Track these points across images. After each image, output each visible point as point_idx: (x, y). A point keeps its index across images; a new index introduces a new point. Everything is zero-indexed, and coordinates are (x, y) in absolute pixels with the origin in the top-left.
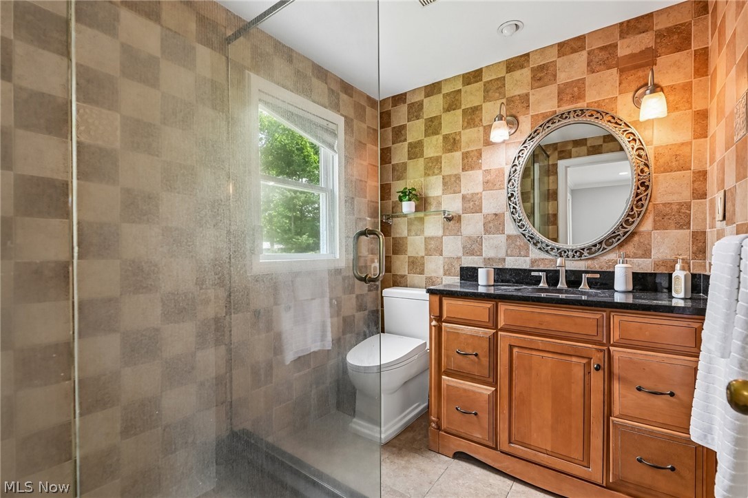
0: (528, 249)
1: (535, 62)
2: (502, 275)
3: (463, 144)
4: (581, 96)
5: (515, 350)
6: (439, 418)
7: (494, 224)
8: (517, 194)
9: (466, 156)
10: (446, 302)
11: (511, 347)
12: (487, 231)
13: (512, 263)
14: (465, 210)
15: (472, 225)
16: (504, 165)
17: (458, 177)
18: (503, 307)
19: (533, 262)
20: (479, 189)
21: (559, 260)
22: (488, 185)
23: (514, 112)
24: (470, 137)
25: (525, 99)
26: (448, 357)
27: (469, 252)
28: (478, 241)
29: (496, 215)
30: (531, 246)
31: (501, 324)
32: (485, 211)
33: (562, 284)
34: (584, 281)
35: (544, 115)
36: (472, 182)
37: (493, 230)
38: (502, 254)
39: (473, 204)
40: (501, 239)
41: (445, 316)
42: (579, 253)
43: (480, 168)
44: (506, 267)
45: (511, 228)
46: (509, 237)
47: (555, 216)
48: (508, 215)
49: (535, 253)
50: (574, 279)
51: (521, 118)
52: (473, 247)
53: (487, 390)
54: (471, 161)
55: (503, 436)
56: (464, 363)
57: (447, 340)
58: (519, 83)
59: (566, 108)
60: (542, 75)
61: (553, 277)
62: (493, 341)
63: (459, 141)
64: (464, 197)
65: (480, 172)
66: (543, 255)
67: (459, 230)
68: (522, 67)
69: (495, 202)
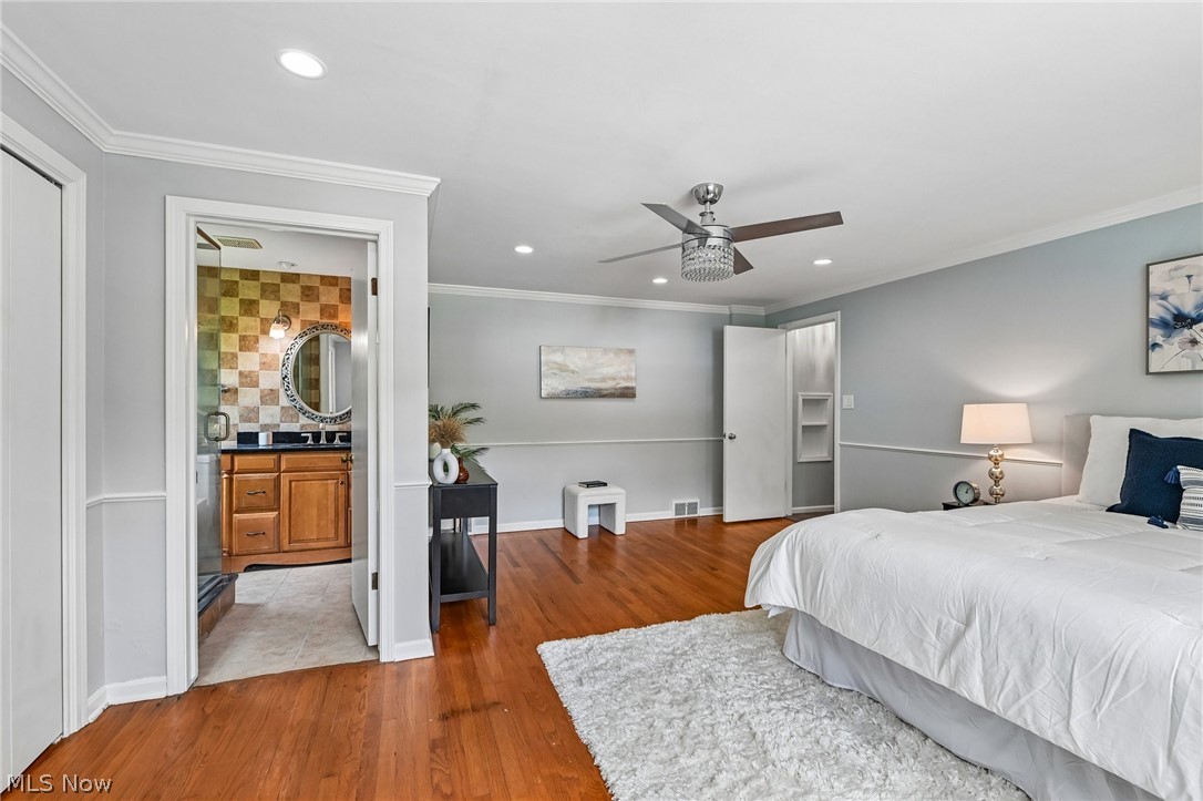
0: (298, 417)
1: (304, 282)
2: (278, 437)
3: (240, 328)
4: (335, 316)
5: (293, 484)
6: (230, 547)
7: (270, 397)
8: (290, 376)
9: (243, 338)
10: (237, 459)
11: (290, 482)
12: (263, 403)
13: (284, 428)
14: (242, 385)
15: (249, 397)
16: (278, 352)
17: (235, 356)
18: (284, 457)
19: (302, 426)
20: (257, 368)
21: (321, 425)
22: (263, 365)
23: (287, 314)
24: (247, 324)
25: (296, 307)
26: (238, 498)
27: (245, 419)
28: (256, 411)
29: (271, 390)
30: (301, 415)
31: (283, 468)
32: (261, 386)
33: (323, 441)
34: (337, 438)
35: (311, 322)
36: (248, 362)
37: (269, 402)
38: (277, 421)
39: (249, 380)
40: (276, 410)
41: (236, 469)
42: (334, 420)
43: (257, 351)
44: (281, 430)
45: (284, 401)
46: (283, 408)
47: (317, 381)
48: (282, 391)
49: (304, 420)
50: (331, 436)
51: (293, 320)
52: (250, 414)
53: (273, 515)
54: (247, 344)
55: (285, 541)
56: (254, 500)
57: (238, 486)
58: (291, 293)
59: (325, 321)
60: (309, 293)
61: (317, 436)
62: (277, 481)
63: (237, 325)
64: (241, 374)
65: (257, 355)
66: (310, 422)
67: (236, 400)
68: (294, 282)
69: (271, 380)
